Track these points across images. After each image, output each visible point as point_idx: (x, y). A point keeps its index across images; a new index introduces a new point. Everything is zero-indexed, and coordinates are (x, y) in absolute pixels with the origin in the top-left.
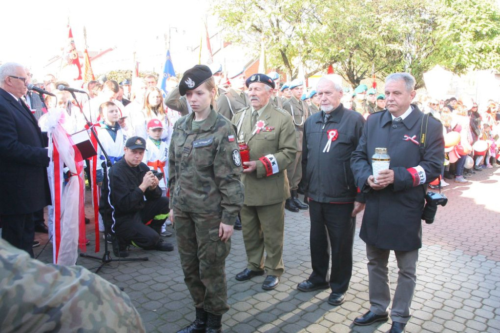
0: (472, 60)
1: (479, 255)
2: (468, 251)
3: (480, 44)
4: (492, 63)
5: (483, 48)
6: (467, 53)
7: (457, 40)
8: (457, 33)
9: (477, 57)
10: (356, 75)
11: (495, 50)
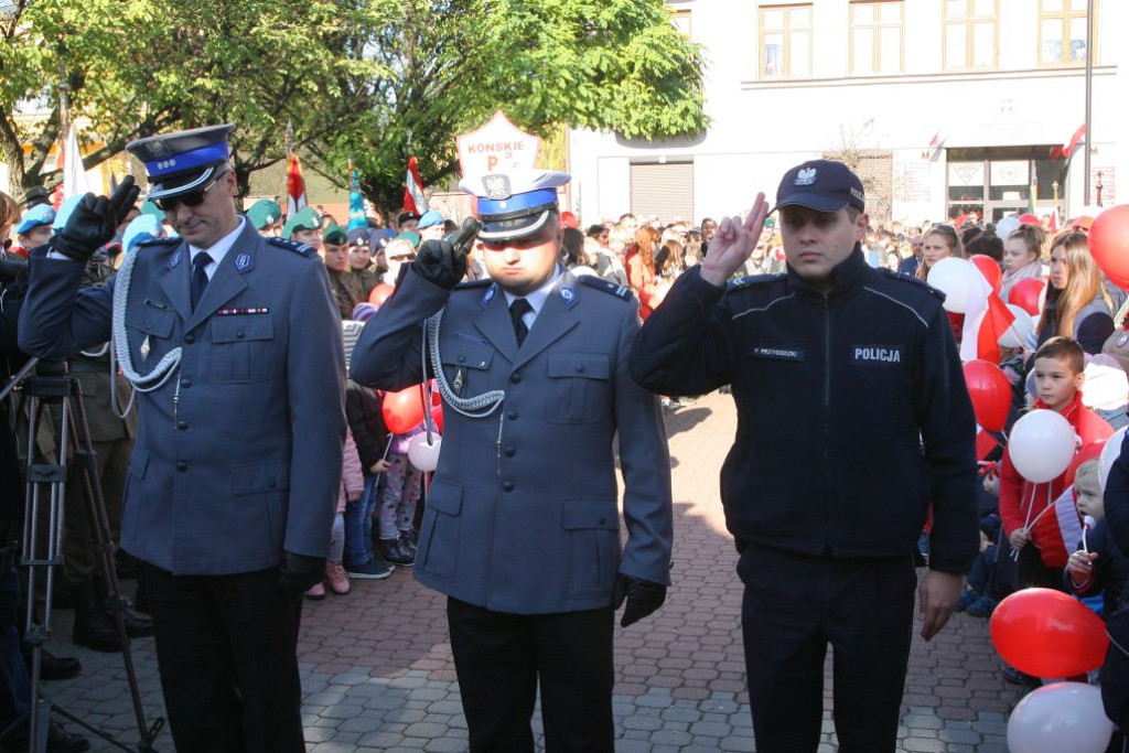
0: (580, 105)
1: (715, 695)
2: (682, 685)
3: (594, 58)
4: (632, 111)
5: (604, 68)
6: (563, 84)
7: (532, 42)
8: (531, 24)
9: (591, 95)
10: (234, 153)
11: (636, 74)
